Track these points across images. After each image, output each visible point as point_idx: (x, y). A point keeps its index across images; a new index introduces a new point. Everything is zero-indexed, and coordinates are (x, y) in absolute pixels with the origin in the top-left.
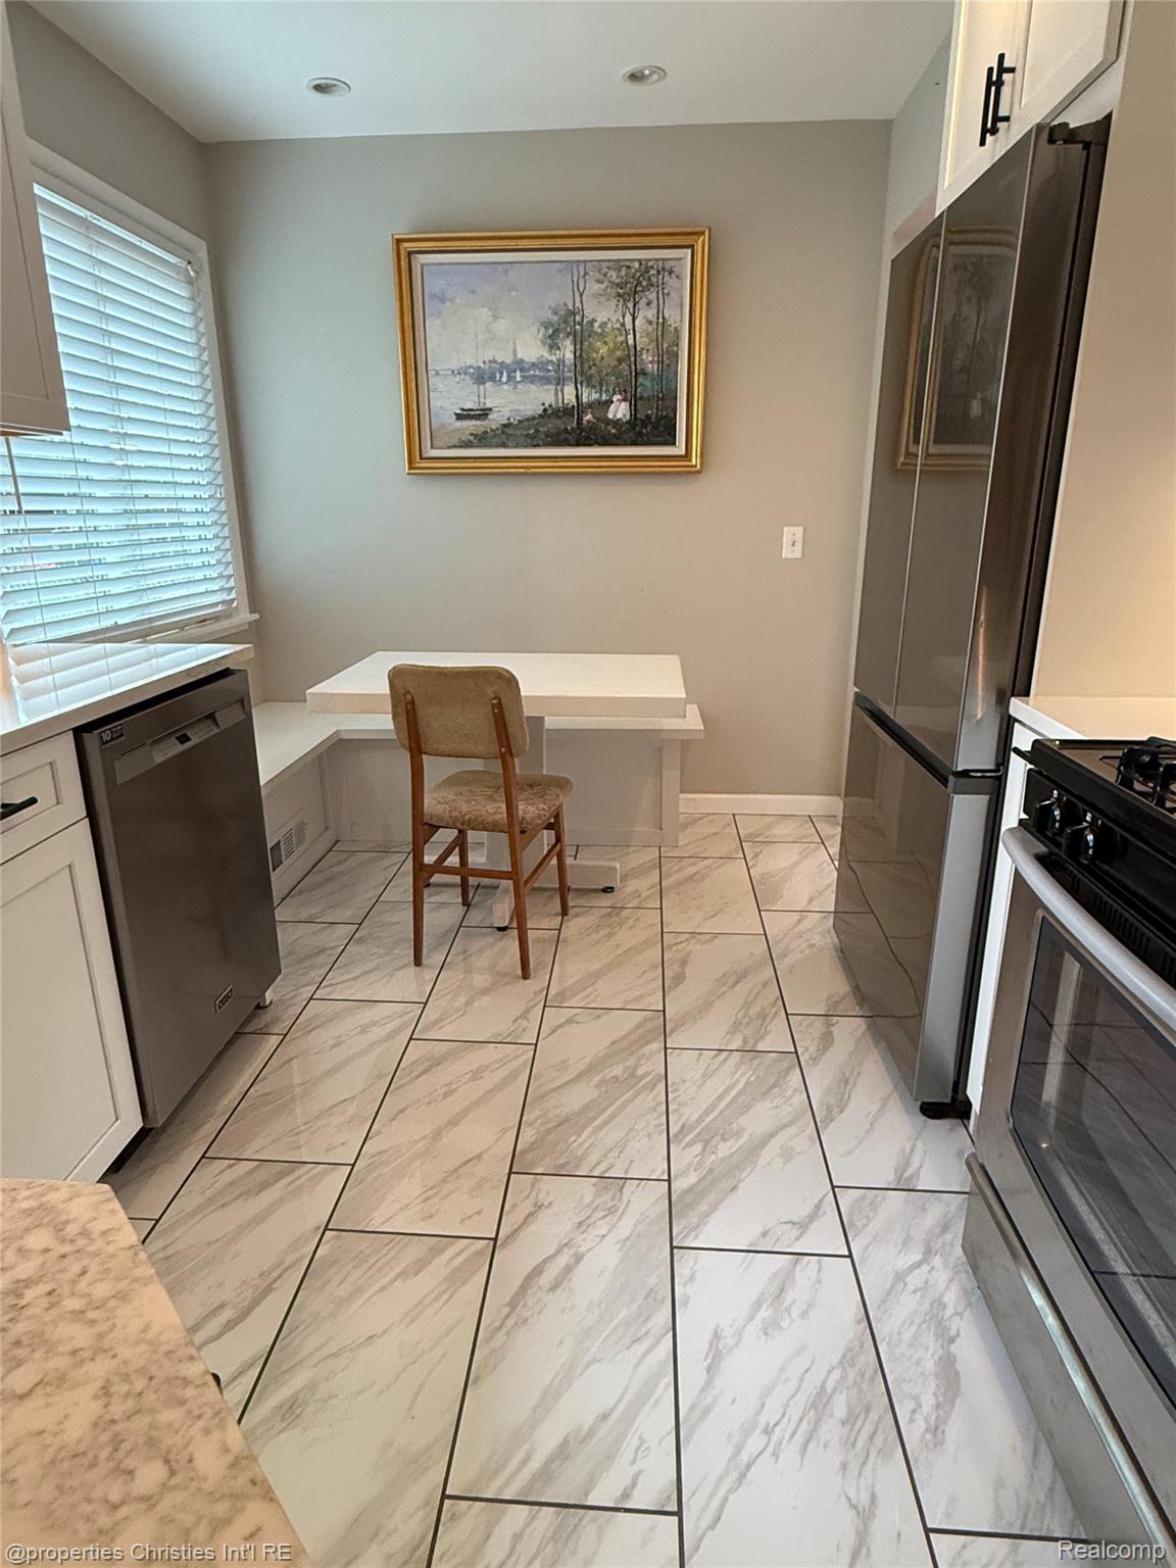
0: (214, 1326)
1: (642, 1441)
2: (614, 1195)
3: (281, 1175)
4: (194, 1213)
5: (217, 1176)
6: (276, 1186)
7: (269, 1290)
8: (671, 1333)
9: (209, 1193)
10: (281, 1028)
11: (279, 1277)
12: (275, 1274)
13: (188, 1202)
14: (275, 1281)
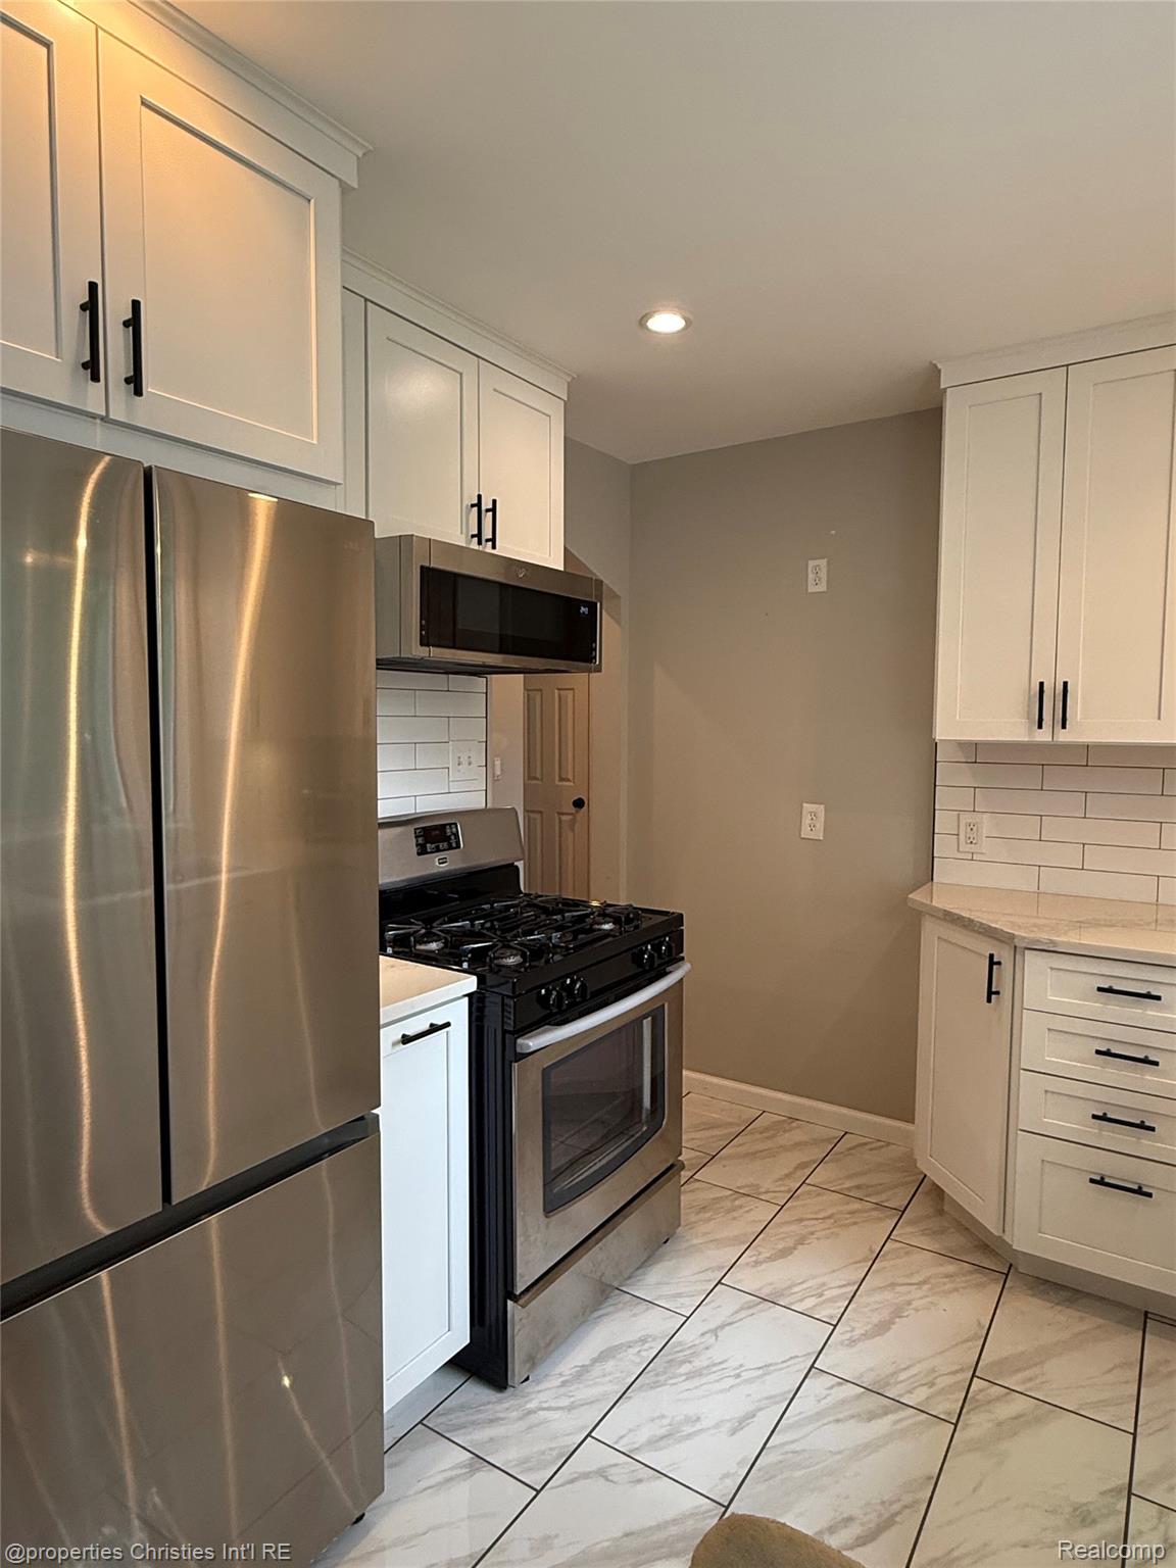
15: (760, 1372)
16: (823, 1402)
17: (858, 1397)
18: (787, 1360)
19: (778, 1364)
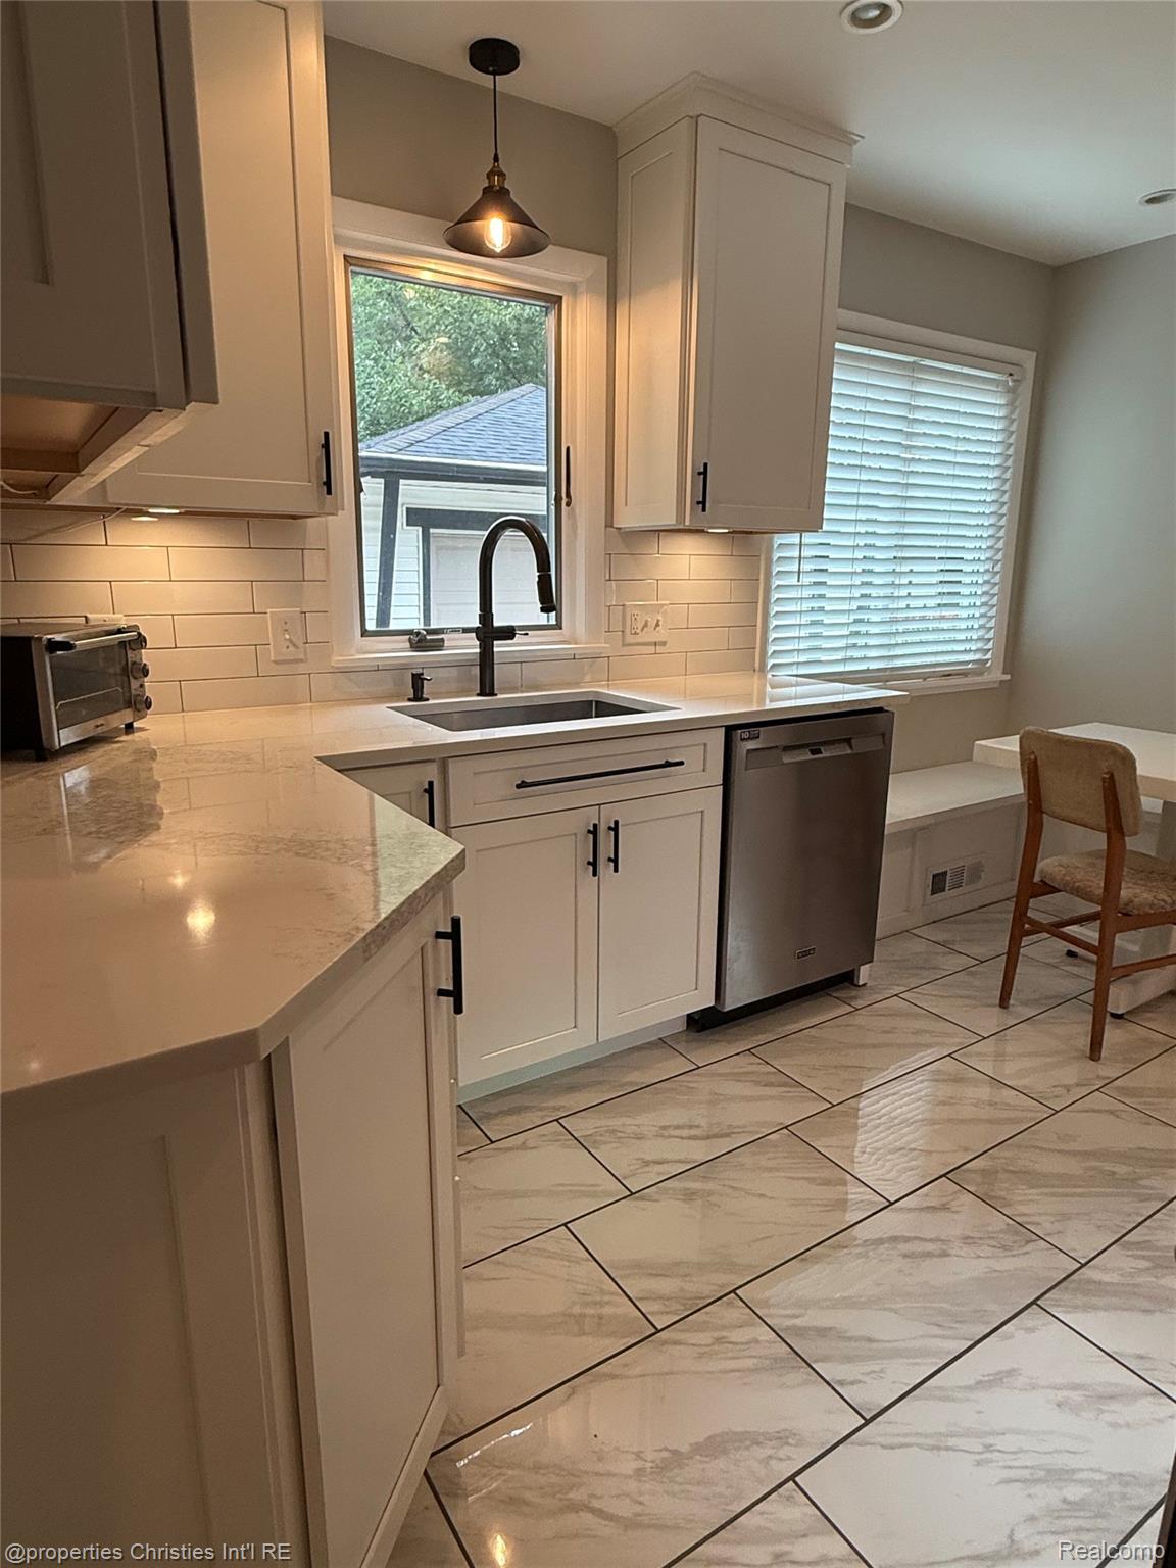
0: (685, 1133)
1: (882, 1371)
2: (1020, 1241)
3: (785, 1085)
4: (720, 1075)
5: (745, 1064)
6: (777, 1089)
7: (727, 1135)
8: (971, 1343)
9: (736, 1070)
10: (859, 1003)
11: (739, 1133)
12: (735, 1130)
13: (720, 1068)
14: (733, 1133)
15: (951, 1442)
17: (824, 1359)
18: (902, 1446)
19: (918, 1445)
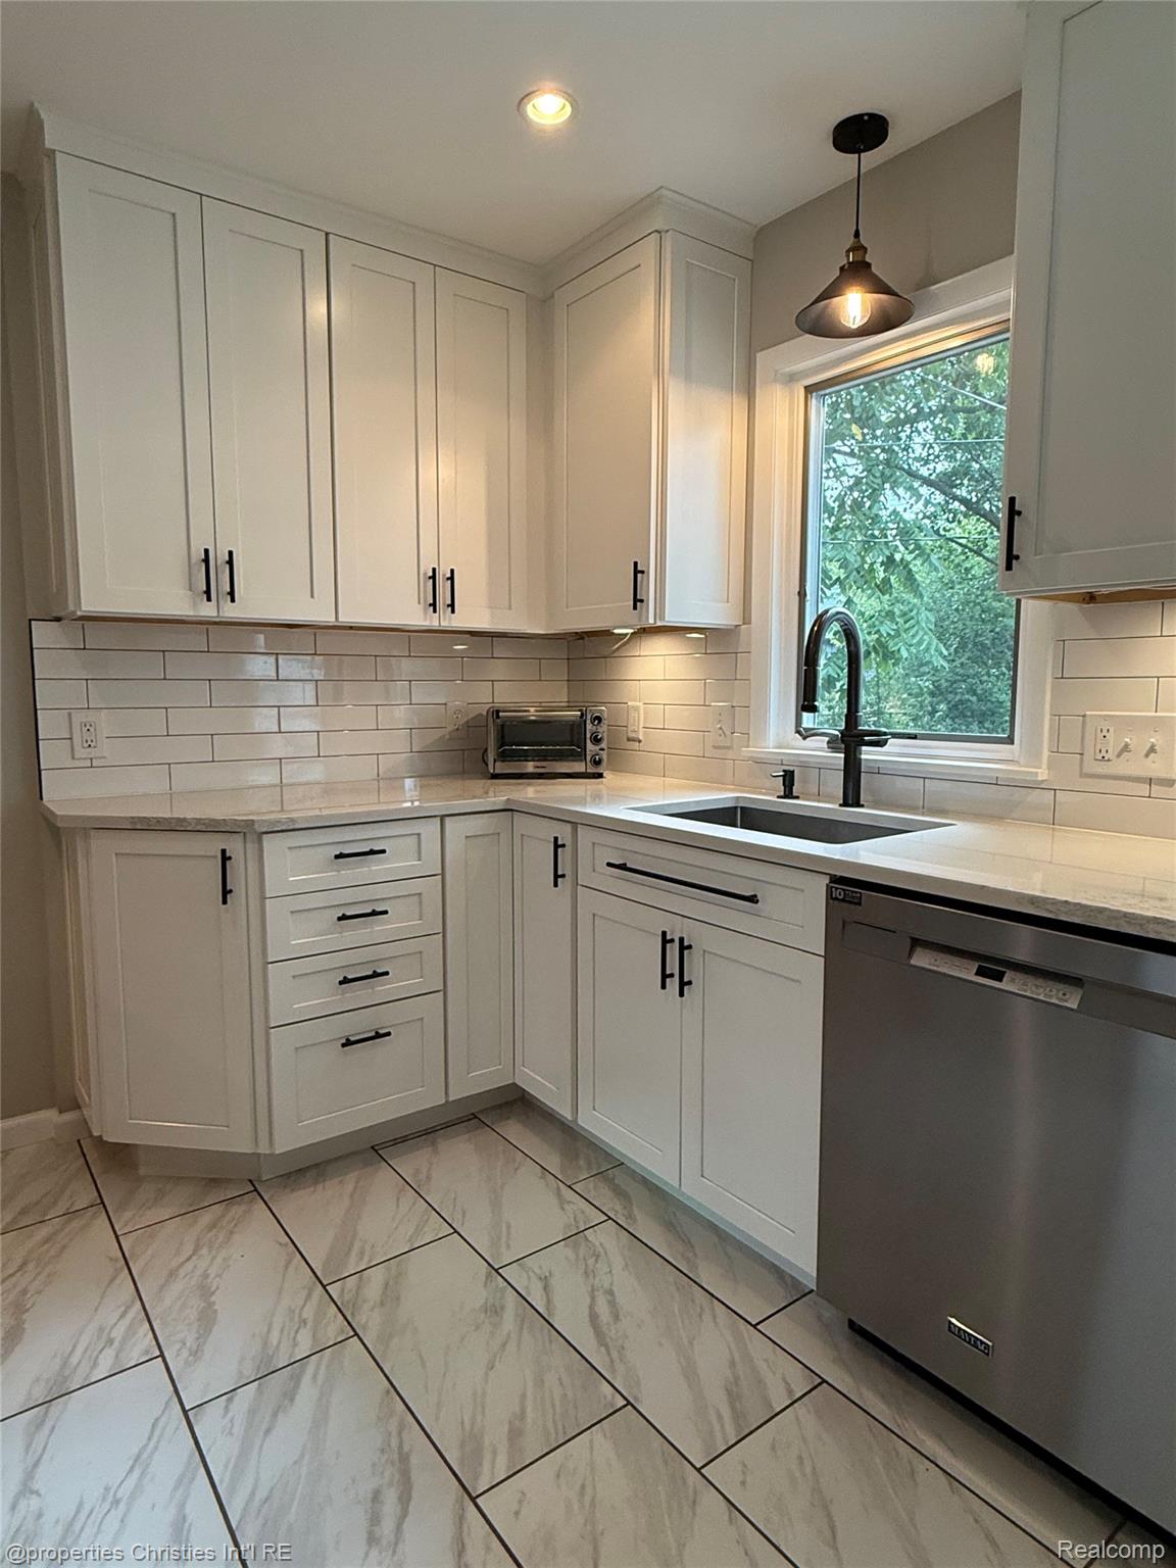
16: (235, 1430)
18: (152, 1432)
19: (147, 1445)
